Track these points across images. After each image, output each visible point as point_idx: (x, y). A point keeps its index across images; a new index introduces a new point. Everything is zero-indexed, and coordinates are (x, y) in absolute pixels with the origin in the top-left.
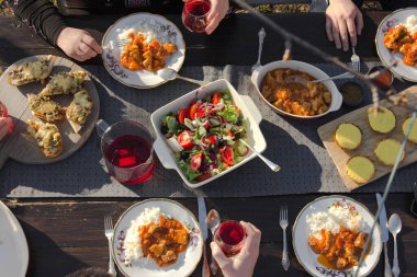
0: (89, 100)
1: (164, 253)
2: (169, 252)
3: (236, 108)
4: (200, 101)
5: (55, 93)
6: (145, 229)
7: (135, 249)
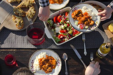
0: (34, 10)
1: (48, 68)
2: (49, 68)
5: (23, 7)
6: (41, 60)
7: (37, 67)
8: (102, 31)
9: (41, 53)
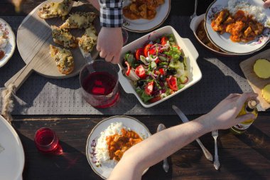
0: (96, 34)
3: (179, 48)
4: (151, 43)
5: (72, 27)
6: (112, 139)
7: (104, 154)
8: (239, 77)
9: (112, 124)
